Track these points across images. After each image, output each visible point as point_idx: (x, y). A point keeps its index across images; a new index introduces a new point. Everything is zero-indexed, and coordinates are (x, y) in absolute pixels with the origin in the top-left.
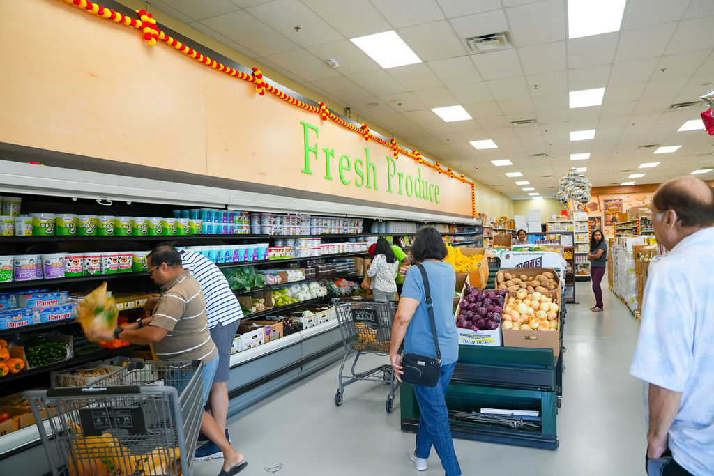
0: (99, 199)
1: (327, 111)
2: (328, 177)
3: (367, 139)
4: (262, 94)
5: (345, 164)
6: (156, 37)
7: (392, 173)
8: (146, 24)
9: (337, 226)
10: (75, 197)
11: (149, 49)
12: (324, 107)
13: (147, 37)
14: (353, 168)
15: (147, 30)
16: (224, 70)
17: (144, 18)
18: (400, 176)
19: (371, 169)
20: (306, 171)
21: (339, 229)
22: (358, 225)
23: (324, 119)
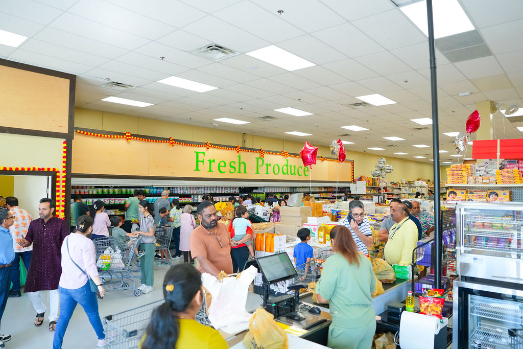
0: (110, 186)
1: (210, 145)
2: (210, 171)
3: (238, 152)
4: (173, 146)
5: (222, 164)
6: (130, 139)
7: (260, 164)
8: (127, 136)
9: (221, 190)
10: (104, 186)
11: (128, 143)
12: (208, 144)
13: (128, 139)
14: (228, 165)
15: (127, 138)
16: (156, 142)
17: (127, 134)
18: (267, 165)
19: (242, 165)
20: (197, 169)
21: (222, 191)
22: (235, 189)
23: (208, 148)
